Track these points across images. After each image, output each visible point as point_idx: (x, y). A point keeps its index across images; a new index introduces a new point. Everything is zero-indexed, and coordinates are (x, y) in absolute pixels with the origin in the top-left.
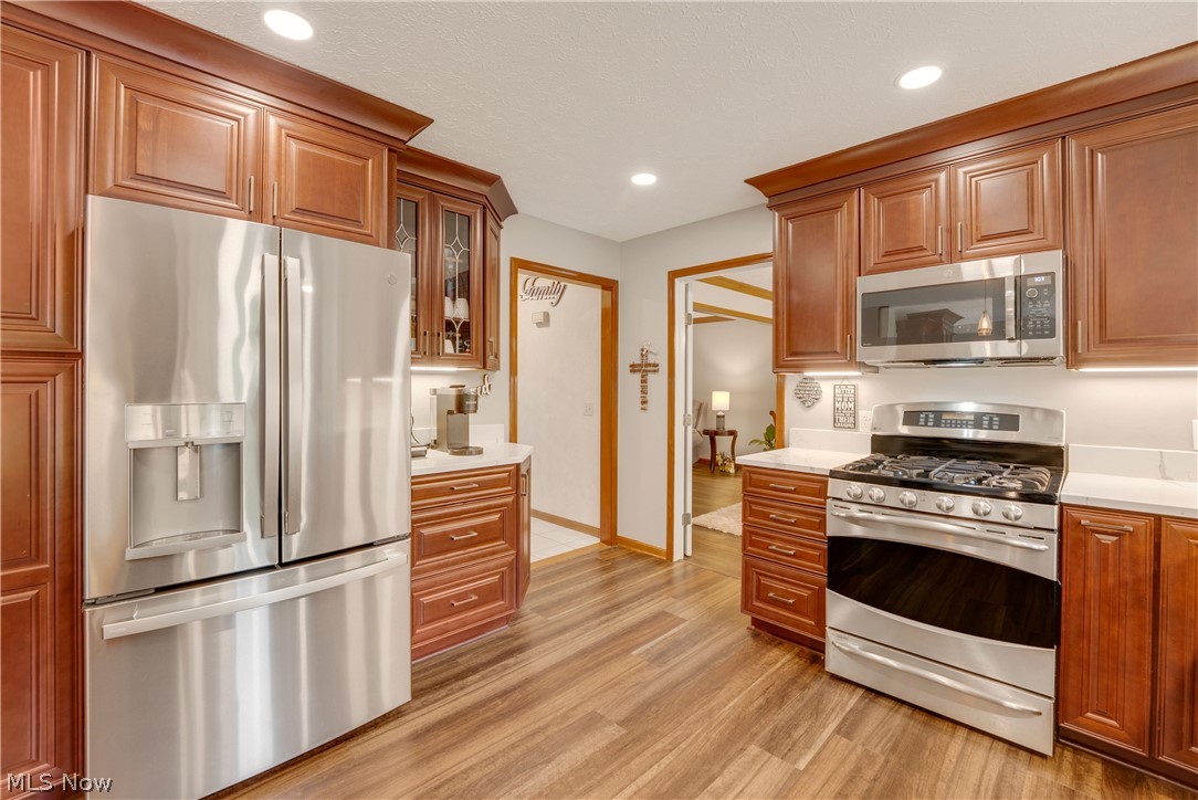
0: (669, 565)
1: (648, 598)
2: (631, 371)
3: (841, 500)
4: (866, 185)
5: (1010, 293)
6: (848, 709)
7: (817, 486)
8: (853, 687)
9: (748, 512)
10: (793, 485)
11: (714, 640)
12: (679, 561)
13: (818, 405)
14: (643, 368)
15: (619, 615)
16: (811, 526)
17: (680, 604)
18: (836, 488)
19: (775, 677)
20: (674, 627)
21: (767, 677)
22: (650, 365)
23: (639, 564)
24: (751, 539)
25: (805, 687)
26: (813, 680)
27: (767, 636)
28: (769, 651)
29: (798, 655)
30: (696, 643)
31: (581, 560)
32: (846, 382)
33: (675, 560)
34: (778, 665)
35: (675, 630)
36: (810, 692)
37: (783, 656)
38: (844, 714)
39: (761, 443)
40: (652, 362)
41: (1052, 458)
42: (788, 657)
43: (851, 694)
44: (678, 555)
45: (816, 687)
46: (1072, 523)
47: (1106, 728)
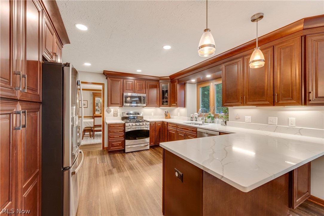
3: (127, 126)
4: (124, 79)
5: (142, 98)
7: (122, 125)
9: (109, 132)
10: (118, 126)
13: (111, 113)
16: (121, 132)
24: (110, 137)
26: (124, 155)
32: (116, 109)
41: (142, 117)
46: (150, 124)
47: (152, 144)
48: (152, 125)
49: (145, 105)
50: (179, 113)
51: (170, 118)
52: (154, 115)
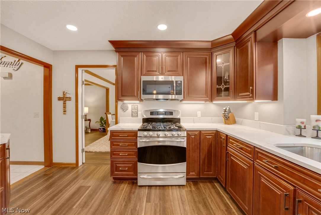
0: (77, 168)
1: (73, 183)
2: (58, 100)
3: (141, 137)
4: (143, 52)
5: (175, 84)
6: (146, 194)
7: (133, 134)
8: (145, 187)
9: (112, 145)
10: (127, 135)
11: (103, 189)
12: (81, 165)
13: (128, 111)
14: (64, 99)
15: (62, 194)
16: (132, 145)
17: (86, 181)
18: (140, 134)
19: (125, 193)
20: (87, 190)
21: (123, 195)
22: (67, 98)
23: (65, 171)
24: (113, 153)
25: (134, 193)
26: (135, 190)
27: (118, 181)
28: (120, 186)
29: (129, 184)
30: (97, 193)
31: (36, 177)
32: (135, 104)
33: (79, 165)
34: (125, 189)
35: (88, 191)
36: (136, 193)
37: (125, 186)
38: (146, 195)
39: (99, 122)
40: (68, 97)
41: (178, 120)
42: (126, 185)
43: (145, 189)
44: (80, 163)
45: (137, 191)
46: (188, 134)
47: (193, 175)
48: (193, 137)
49: (181, 97)
50: (257, 114)
51: (234, 122)
52: (202, 116)
